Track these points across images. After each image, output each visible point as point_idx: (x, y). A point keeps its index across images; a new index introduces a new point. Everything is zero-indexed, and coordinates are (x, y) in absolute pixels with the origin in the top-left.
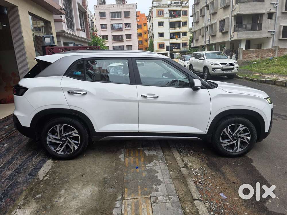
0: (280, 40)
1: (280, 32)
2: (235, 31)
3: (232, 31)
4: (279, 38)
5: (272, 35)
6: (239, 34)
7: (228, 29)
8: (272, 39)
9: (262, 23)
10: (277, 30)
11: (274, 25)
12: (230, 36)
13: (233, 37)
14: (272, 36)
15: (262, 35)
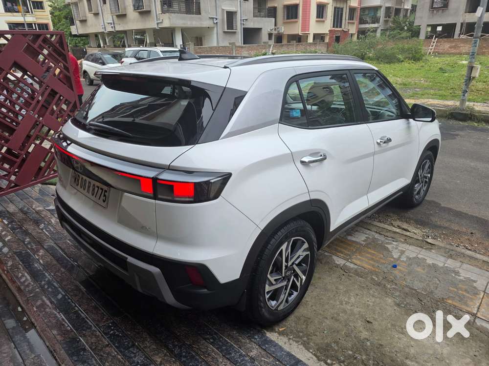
0: (224, 32)
1: (223, 20)
2: (163, 12)
3: (159, 11)
4: (223, 29)
5: (214, 23)
6: (171, 17)
7: (150, 6)
8: (215, 29)
9: (200, 3)
10: (219, 17)
11: (215, 8)
12: (156, 20)
13: (161, 23)
14: (215, 25)
15: (202, 23)
